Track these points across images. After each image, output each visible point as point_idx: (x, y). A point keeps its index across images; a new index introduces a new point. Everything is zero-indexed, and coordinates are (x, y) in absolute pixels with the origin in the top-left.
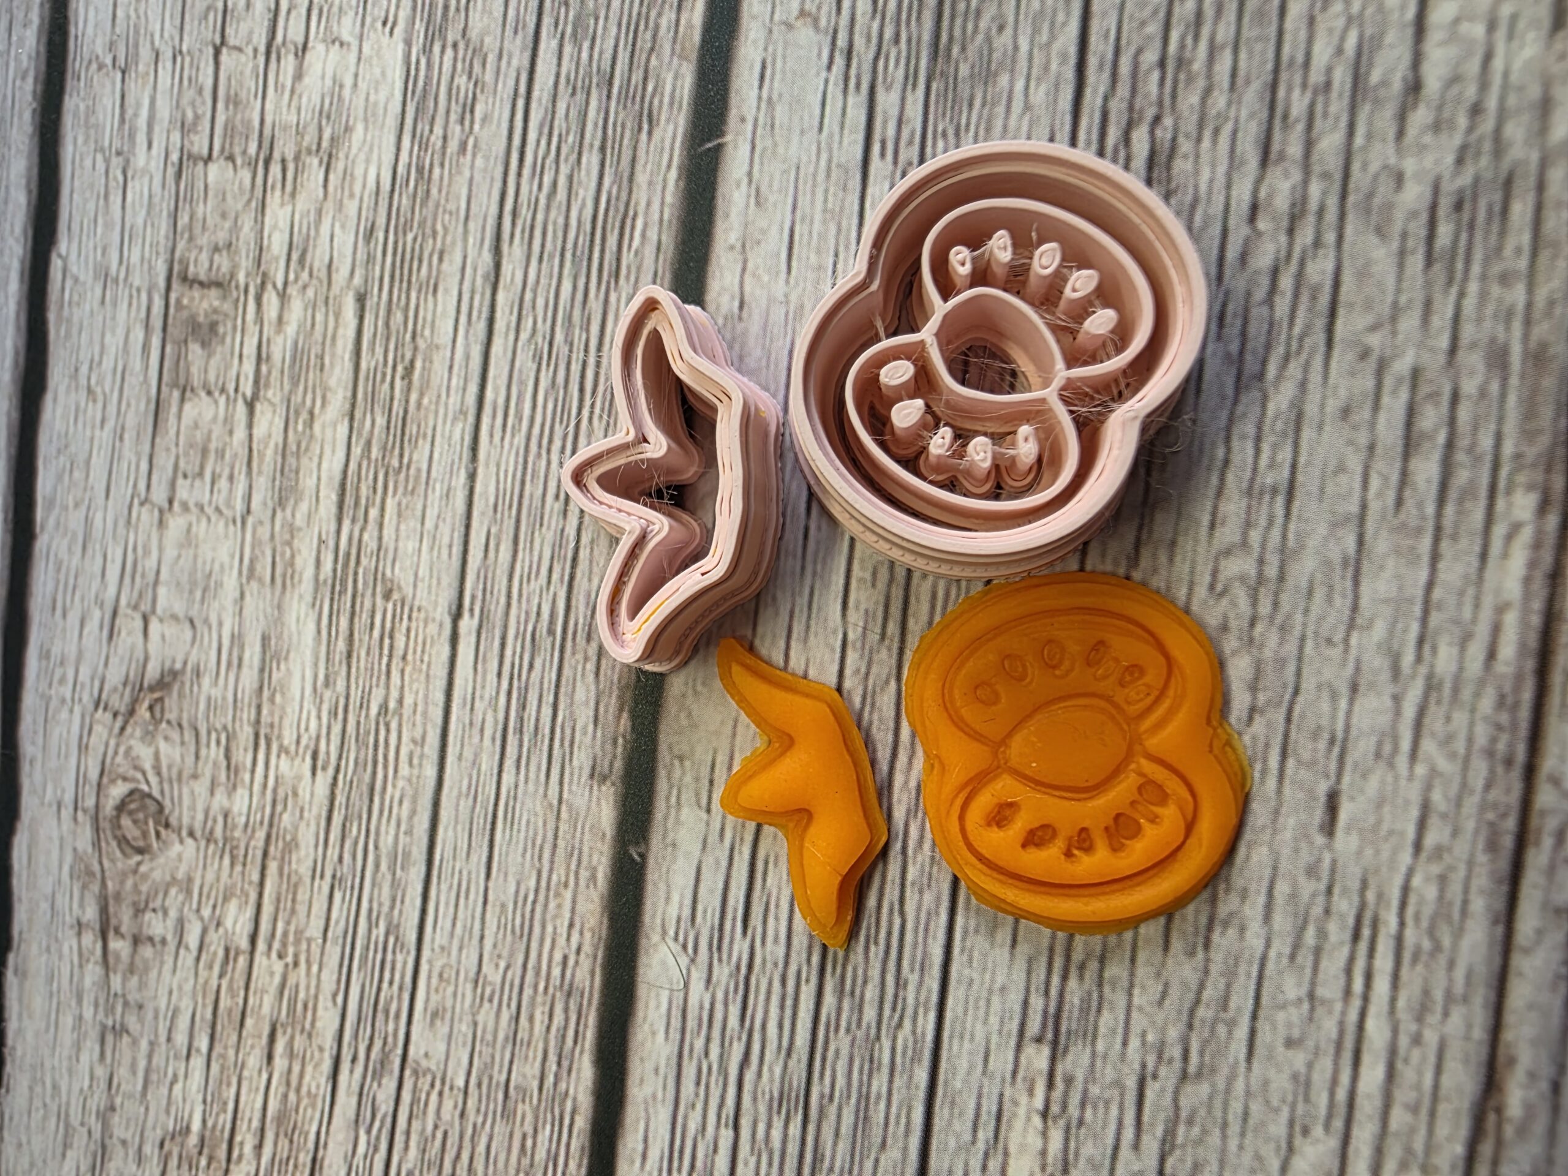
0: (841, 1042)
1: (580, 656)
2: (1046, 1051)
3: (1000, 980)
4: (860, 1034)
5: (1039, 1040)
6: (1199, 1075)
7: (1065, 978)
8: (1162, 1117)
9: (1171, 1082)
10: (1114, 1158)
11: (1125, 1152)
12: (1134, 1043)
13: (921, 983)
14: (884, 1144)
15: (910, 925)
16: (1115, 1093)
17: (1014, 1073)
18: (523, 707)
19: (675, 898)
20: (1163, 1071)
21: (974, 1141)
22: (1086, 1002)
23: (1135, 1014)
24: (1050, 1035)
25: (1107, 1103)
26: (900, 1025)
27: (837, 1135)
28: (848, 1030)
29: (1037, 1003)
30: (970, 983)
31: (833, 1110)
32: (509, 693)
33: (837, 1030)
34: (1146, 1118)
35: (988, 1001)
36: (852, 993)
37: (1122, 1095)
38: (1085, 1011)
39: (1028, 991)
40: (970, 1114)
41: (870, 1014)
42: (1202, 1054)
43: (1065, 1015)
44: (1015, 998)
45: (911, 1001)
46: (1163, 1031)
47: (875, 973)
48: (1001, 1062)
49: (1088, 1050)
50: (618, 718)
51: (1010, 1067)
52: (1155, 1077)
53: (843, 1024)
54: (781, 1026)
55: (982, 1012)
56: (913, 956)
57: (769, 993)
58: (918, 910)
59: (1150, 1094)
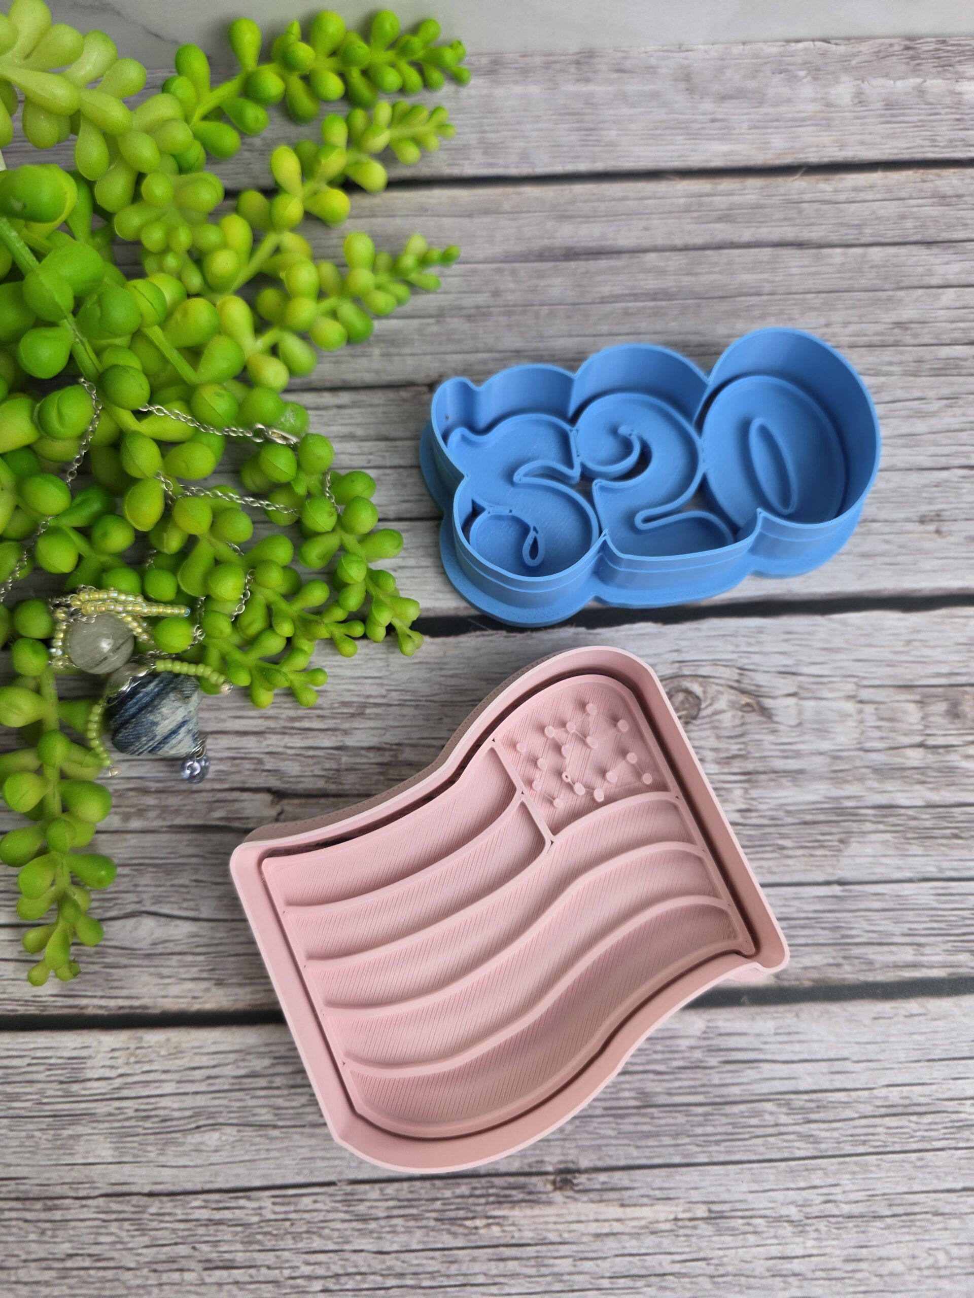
0: (681, 1119)
1: (834, 954)
2: (706, 1215)
3: (733, 1188)
4: (688, 1127)
5: (710, 1211)
6: (715, 1283)
7: (742, 1218)
8: (690, 1271)
9: (708, 1272)
10: (666, 1253)
11: (669, 1257)
12: (720, 1253)
13: (720, 1152)
14: (638, 1147)
15: (746, 1143)
16: (696, 1249)
17: (690, 1202)
18: (803, 927)
19: (728, 1024)
20: (712, 1267)
21: (653, 1189)
22: (733, 1229)
23: (733, 1251)
24: (713, 1215)
25: (689, 1246)
26: (698, 1145)
27: (636, 1124)
28: (688, 1121)
29: (726, 1207)
30: (727, 1175)
31: (647, 1120)
32: (808, 918)
33: (687, 1115)
34: (688, 1264)
35: (721, 1185)
36: (706, 1120)
37: (695, 1252)
38: (729, 1229)
39: (731, 1202)
40: (666, 1185)
41: (699, 1130)
42: (724, 1282)
43: (725, 1221)
44: (726, 1197)
45: (710, 1149)
46: (729, 1264)
47: (719, 1130)
48: (695, 1196)
49: (711, 1233)
50: (809, 980)
51: (693, 1200)
52: (708, 1264)
53: (691, 1118)
54: (680, 1088)
55: (715, 1183)
56: (733, 1146)
57: (694, 1079)
58: (755, 1145)
59: (699, 1263)
